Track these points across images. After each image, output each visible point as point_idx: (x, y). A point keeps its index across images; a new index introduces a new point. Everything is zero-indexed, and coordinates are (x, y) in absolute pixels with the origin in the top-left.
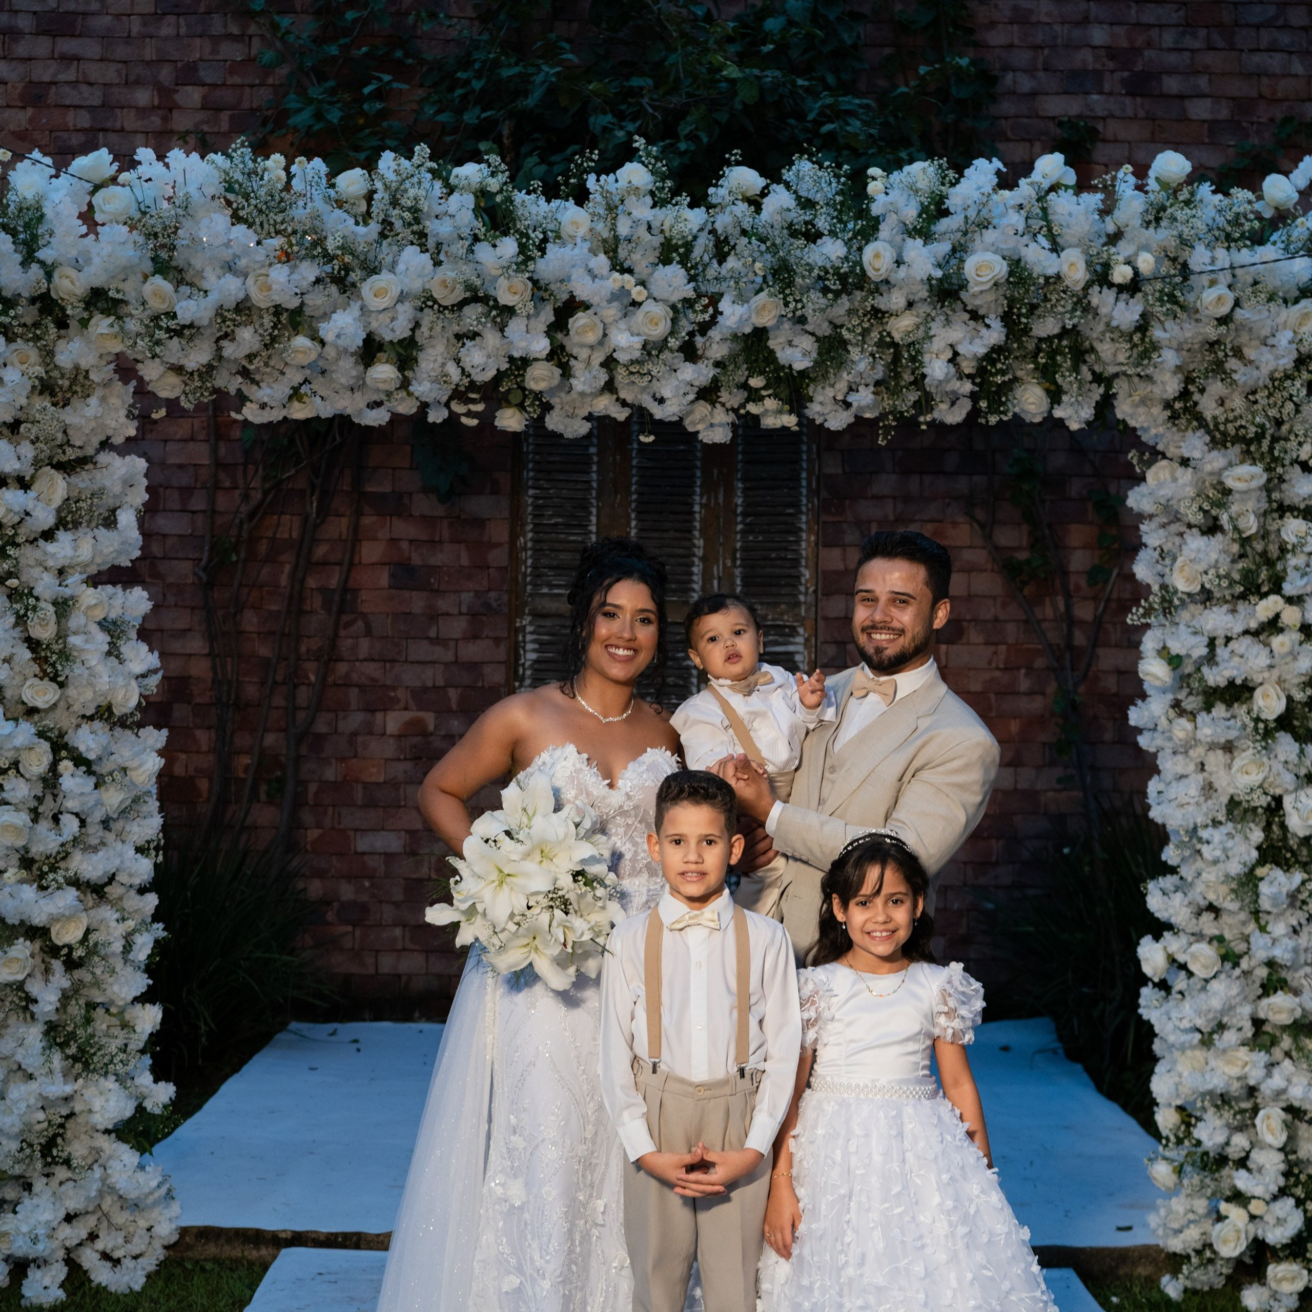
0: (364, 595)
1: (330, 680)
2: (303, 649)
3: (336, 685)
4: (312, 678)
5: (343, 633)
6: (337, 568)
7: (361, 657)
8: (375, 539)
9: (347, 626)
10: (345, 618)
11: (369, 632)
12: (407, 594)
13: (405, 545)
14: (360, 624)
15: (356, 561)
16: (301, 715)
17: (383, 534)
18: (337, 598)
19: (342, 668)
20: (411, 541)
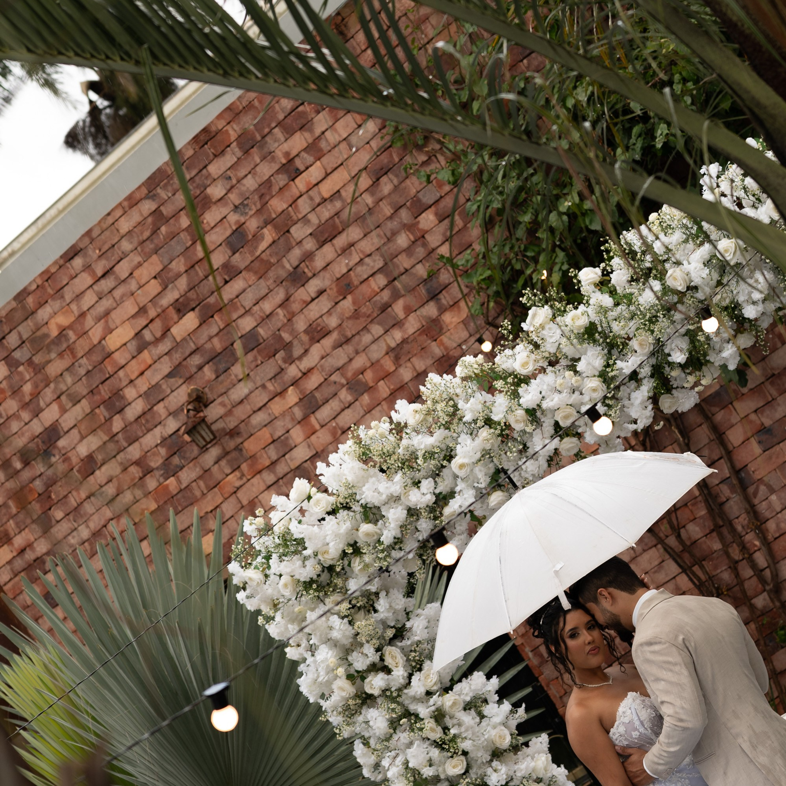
0: (751, 467)
1: (770, 538)
2: (739, 528)
3: (776, 539)
4: (757, 543)
5: (756, 501)
6: (722, 461)
7: (778, 509)
8: (732, 426)
9: (755, 494)
10: (751, 490)
11: (772, 491)
12: (777, 448)
13: (753, 417)
14: (762, 488)
15: (731, 448)
16: (768, 573)
17: (735, 419)
18: (735, 481)
19: (771, 526)
20: (756, 411)
